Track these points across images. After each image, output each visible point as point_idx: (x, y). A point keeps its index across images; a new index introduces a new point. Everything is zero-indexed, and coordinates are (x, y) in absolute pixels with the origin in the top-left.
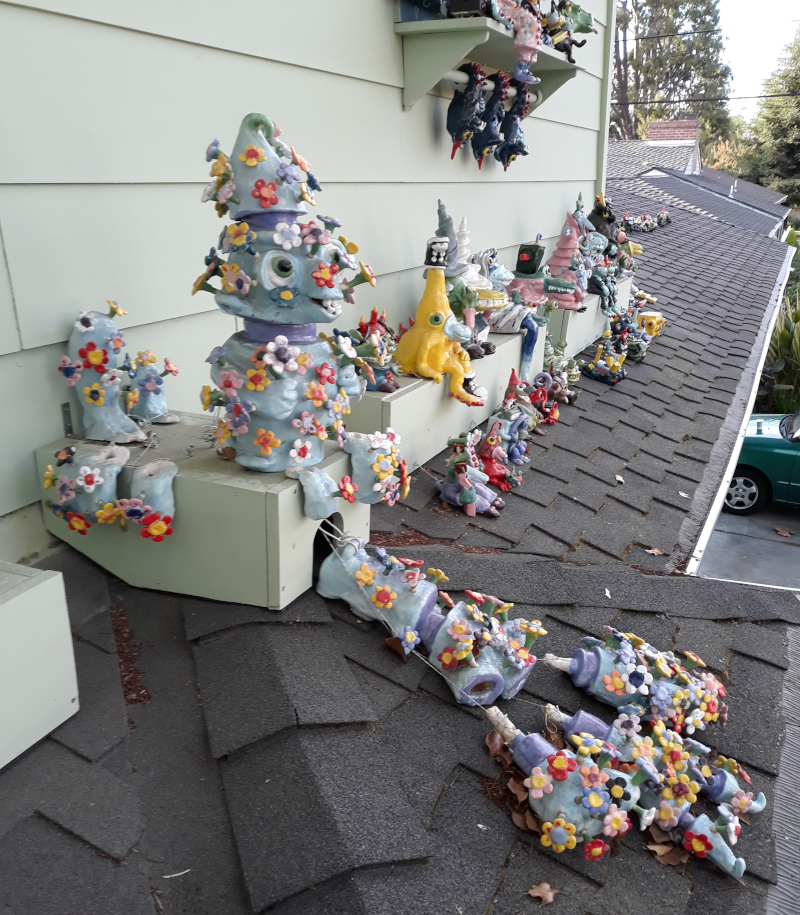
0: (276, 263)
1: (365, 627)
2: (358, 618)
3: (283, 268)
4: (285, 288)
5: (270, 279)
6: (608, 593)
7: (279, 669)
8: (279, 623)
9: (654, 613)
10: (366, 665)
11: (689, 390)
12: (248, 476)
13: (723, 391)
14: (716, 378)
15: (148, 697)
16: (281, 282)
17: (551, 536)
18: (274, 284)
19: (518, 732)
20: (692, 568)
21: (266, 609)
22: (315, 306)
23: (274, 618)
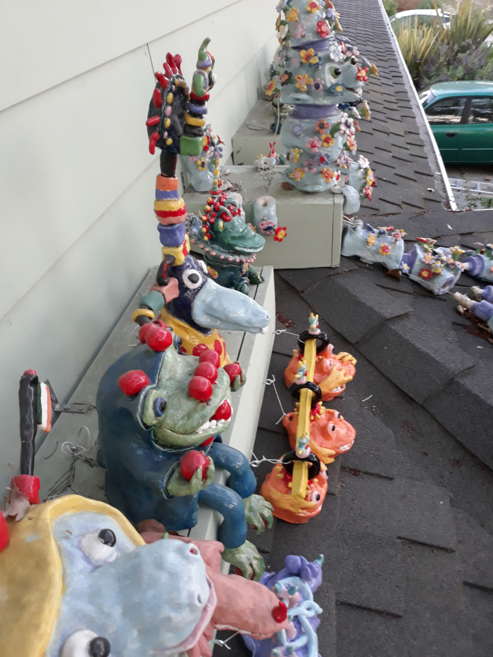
0: (333, 70)
1: (372, 268)
2: (366, 264)
3: (337, 73)
4: (337, 85)
5: (329, 80)
6: (450, 227)
7: (355, 296)
8: (338, 274)
9: (471, 233)
10: (385, 286)
11: (389, 103)
12: (308, 196)
13: (403, 100)
14: (396, 93)
15: (293, 323)
16: (334, 81)
17: (389, 202)
18: (331, 83)
19: (474, 302)
20: (454, 207)
21: (331, 268)
22: (350, 92)
23: (335, 272)
